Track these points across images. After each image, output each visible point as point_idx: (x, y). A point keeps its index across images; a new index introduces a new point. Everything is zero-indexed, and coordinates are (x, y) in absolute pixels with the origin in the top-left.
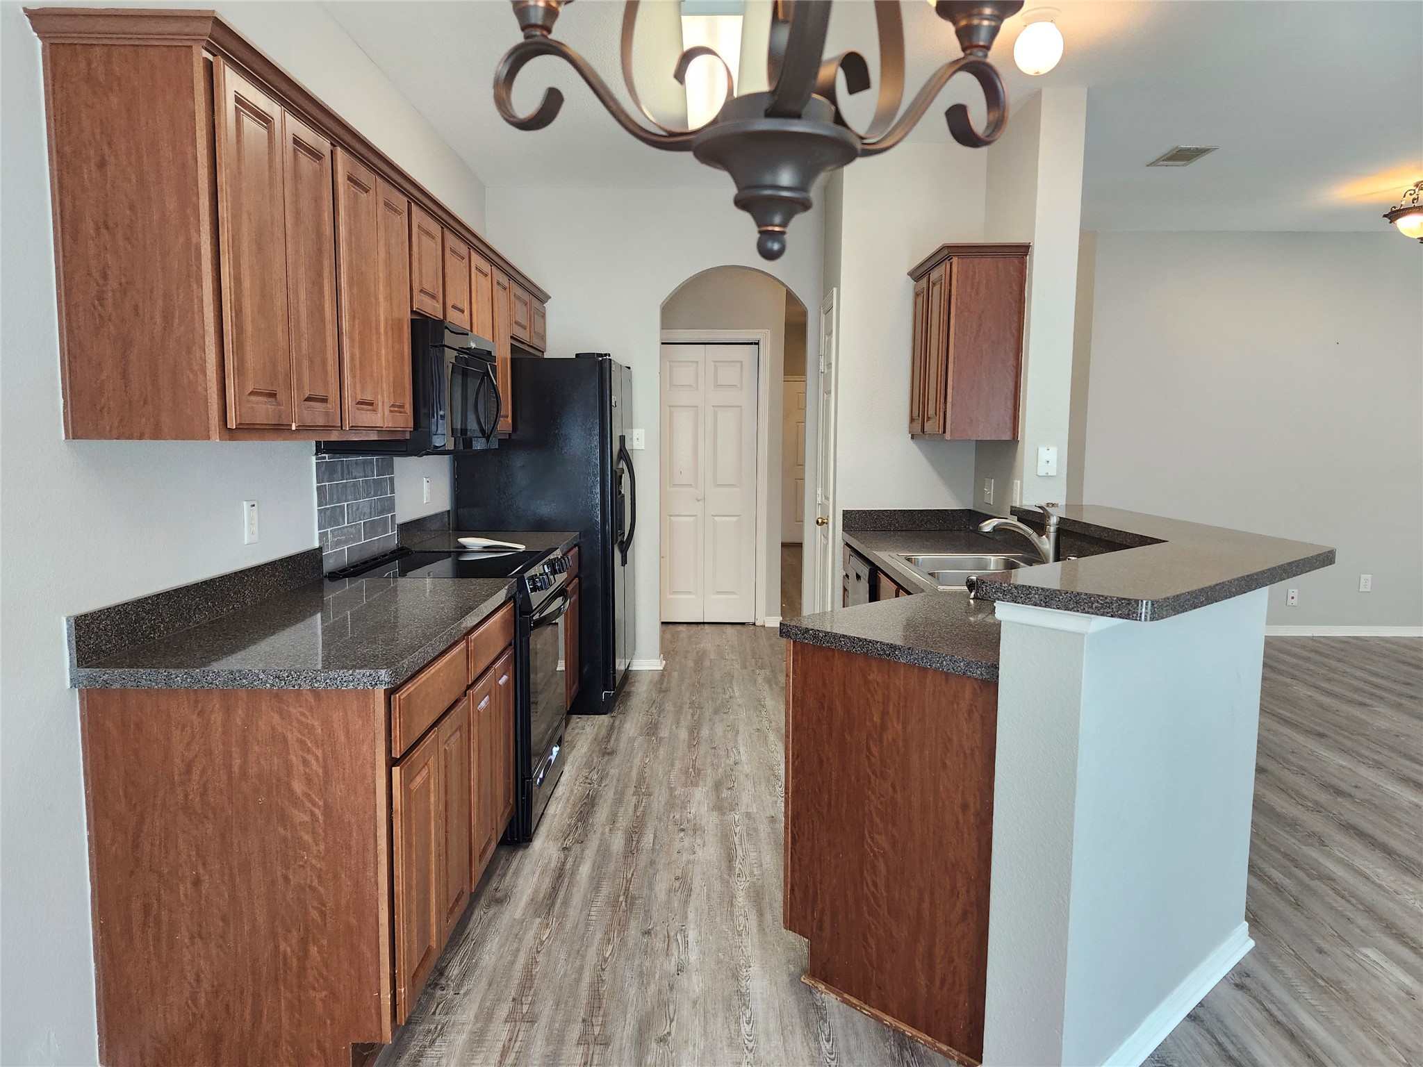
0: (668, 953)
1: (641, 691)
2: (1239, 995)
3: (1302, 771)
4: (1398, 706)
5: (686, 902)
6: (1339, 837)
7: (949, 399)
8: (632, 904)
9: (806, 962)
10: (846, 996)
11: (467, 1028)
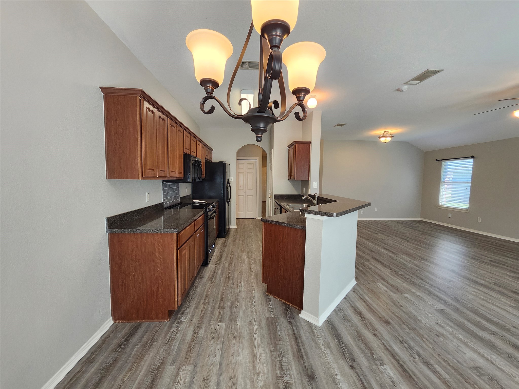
0: (237, 288)
1: (232, 233)
2: (354, 293)
3: (365, 247)
4: (383, 234)
5: (241, 277)
6: (372, 260)
7: (296, 172)
8: (230, 278)
9: (266, 289)
10: (275, 296)
11: (194, 306)
